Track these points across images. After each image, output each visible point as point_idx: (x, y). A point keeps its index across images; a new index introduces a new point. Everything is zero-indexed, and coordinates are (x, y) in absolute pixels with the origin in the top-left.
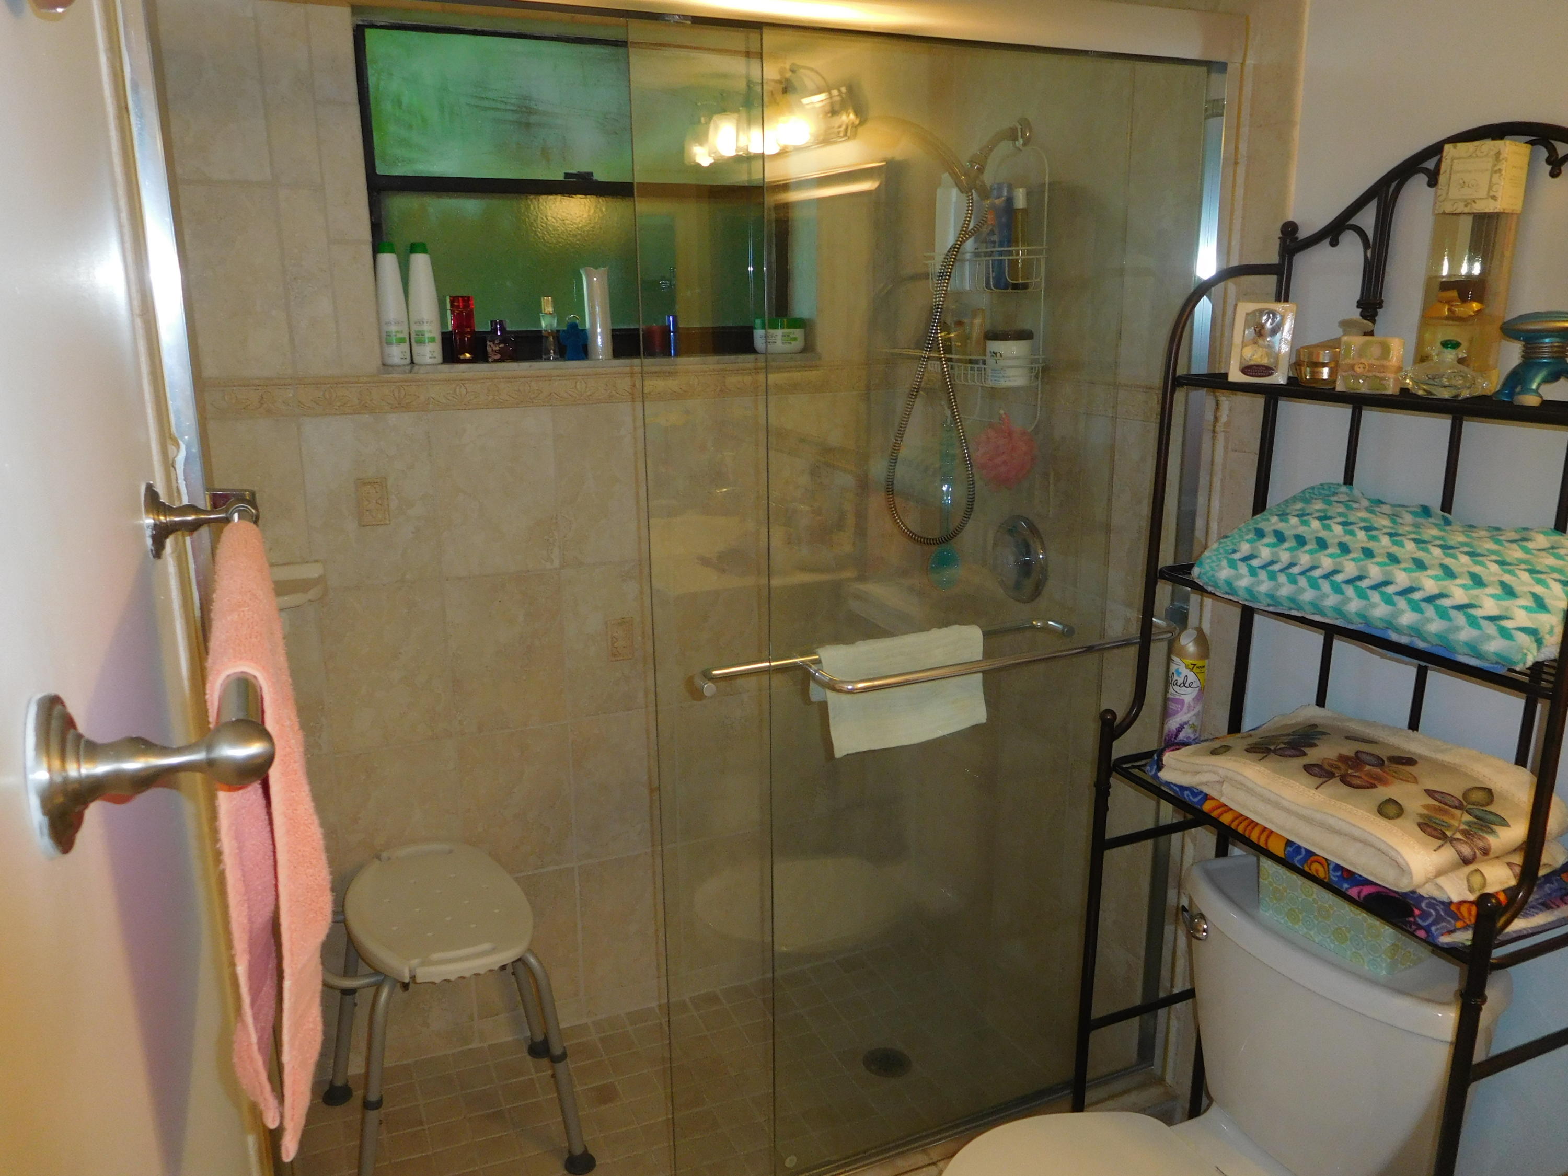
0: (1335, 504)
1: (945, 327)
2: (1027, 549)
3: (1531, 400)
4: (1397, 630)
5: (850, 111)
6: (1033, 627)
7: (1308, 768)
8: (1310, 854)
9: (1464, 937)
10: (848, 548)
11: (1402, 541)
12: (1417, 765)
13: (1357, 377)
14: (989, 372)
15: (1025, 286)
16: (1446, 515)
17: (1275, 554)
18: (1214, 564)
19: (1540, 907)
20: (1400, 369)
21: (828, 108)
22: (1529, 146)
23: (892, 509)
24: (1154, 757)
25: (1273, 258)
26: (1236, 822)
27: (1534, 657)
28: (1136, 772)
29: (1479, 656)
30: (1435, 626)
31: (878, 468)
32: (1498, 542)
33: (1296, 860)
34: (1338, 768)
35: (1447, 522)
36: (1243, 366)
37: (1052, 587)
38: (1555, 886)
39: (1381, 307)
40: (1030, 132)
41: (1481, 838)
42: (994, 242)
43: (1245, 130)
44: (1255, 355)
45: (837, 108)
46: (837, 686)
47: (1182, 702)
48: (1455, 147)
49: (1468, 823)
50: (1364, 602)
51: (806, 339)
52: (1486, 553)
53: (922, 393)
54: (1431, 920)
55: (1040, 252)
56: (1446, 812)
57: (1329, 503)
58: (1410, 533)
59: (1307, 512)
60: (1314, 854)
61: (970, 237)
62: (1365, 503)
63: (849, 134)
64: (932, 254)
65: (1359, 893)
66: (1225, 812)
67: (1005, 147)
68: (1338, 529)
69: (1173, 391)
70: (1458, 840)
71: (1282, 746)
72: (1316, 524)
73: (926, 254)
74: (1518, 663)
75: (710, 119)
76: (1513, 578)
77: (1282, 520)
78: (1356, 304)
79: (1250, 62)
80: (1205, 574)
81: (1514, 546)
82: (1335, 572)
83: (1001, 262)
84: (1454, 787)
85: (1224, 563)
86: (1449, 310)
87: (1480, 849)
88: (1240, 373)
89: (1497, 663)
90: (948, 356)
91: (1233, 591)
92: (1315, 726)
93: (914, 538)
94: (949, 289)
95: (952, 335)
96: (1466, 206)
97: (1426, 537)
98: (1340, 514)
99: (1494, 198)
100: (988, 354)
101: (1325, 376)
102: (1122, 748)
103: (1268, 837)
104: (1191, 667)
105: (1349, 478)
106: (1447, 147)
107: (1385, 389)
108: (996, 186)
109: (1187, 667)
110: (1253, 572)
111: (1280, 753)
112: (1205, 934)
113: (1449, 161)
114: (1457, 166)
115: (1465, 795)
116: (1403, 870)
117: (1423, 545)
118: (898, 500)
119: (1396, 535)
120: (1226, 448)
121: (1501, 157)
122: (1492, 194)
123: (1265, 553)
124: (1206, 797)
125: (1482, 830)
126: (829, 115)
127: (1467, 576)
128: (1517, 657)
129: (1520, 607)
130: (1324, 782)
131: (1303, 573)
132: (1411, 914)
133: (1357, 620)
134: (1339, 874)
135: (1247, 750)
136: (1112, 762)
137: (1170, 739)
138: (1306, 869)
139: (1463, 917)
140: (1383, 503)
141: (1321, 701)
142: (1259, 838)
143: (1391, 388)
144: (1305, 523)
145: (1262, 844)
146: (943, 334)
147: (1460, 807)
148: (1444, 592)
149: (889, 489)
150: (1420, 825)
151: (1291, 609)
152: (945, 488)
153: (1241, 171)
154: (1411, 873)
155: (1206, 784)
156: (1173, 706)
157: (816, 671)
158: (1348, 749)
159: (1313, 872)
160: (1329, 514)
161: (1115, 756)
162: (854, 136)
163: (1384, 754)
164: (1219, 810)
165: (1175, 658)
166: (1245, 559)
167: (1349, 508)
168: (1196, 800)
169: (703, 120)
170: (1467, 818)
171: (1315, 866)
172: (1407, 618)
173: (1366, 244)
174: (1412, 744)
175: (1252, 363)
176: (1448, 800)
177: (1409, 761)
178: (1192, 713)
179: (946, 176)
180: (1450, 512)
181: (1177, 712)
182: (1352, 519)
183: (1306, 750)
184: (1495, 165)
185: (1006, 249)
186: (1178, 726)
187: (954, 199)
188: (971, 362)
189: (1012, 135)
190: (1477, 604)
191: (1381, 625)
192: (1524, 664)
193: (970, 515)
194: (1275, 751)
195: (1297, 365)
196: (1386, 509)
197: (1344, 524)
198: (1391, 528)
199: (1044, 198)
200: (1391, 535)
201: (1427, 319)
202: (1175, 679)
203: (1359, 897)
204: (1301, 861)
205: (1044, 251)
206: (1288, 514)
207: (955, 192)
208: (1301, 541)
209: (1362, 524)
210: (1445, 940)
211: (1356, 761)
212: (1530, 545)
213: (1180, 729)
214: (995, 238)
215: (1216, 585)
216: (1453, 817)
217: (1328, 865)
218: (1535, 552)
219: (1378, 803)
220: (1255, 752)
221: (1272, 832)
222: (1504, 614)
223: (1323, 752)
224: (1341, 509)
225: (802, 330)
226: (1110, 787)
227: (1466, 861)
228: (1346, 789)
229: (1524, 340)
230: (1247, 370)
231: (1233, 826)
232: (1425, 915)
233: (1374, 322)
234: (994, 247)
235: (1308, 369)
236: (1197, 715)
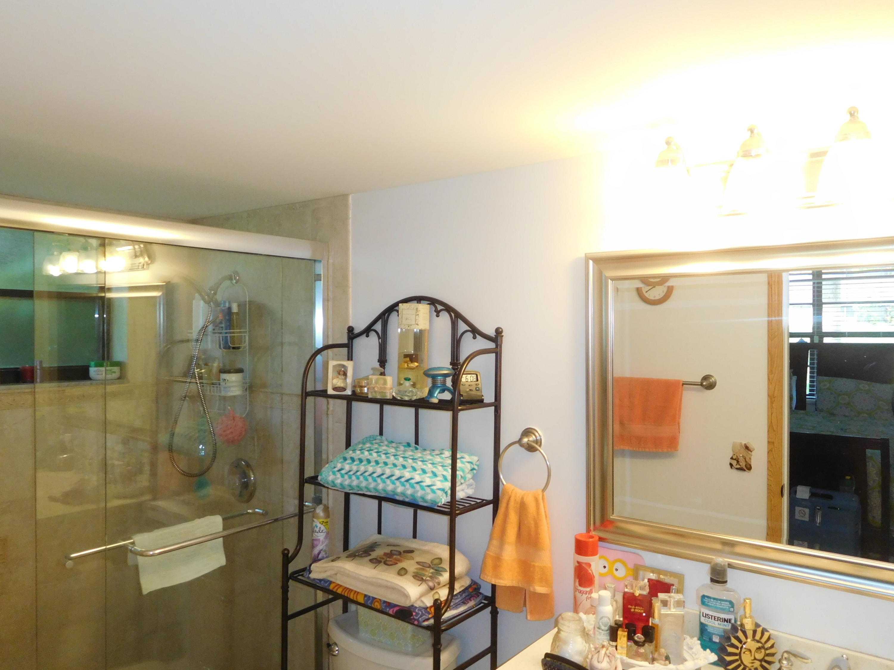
0: (374, 444)
1: (198, 366)
2: (245, 475)
3: (435, 400)
4: (397, 495)
5: (145, 256)
6: (248, 513)
7: (371, 561)
8: (374, 598)
9: (432, 621)
10: (146, 483)
11: (398, 458)
12: (415, 552)
13: (375, 392)
14: (222, 389)
15: (238, 348)
16: (416, 446)
17: (351, 467)
18: (327, 474)
19: (462, 604)
20: (391, 389)
21: (133, 254)
22: (429, 305)
23: (172, 459)
24: (307, 570)
25: (345, 341)
26: (343, 592)
27: (445, 500)
28: (300, 577)
29: (426, 501)
30: (409, 492)
31: (163, 438)
32: (432, 456)
33: (369, 603)
34: (383, 559)
35: (417, 449)
36: (333, 387)
37: (259, 494)
38: (467, 594)
39: (386, 362)
40: (239, 277)
41: (436, 578)
42: (222, 327)
43: (331, 288)
44: (339, 383)
45: (138, 254)
46: (145, 554)
47: (319, 540)
48: (403, 305)
49: (432, 573)
50: (384, 484)
51: (121, 373)
52: (428, 460)
53: (187, 398)
54: (419, 616)
55: (245, 332)
56: (423, 570)
57: (372, 444)
58: (401, 454)
59: (363, 448)
60: (376, 598)
61: (210, 324)
62: (386, 443)
63: (145, 267)
64: (191, 331)
65: (393, 611)
66: (339, 588)
67: (227, 283)
68: (375, 455)
69: (306, 398)
70: (428, 580)
71: (361, 553)
72: (366, 453)
73: (189, 331)
74: (439, 503)
75: (61, 253)
76: (436, 469)
77: (354, 453)
78: (377, 361)
79: (331, 261)
80: (323, 478)
81: (438, 456)
82: (373, 473)
83: (226, 337)
84: (427, 559)
85: (331, 473)
86: (407, 365)
87: (437, 583)
88: (332, 390)
89: (432, 504)
90: (201, 381)
91: (334, 485)
92: (376, 543)
93: (185, 474)
94: (200, 347)
95: (203, 371)
96: (409, 326)
97: (407, 456)
98: (376, 448)
99: (417, 324)
100: (221, 380)
101: (366, 391)
102: (292, 567)
103: (357, 595)
104: (322, 523)
105: (381, 433)
106: (400, 305)
107: (386, 396)
108: (222, 302)
109: (320, 523)
110: (342, 476)
111: (360, 556)
112: (337, 652)
113: (401, 310)
114: (404, 312)
115: (432, 562)
116: (407, 596)
117: (406, 459)
118: (175, 455)
119: (397, 455)
120: (333, 421)
121: (418, 310)
122: (417, 323)
123: (347, 467)
124: (331, 582)
125: (437, 575)
126: (134, 257)
127: (420, 470)
128: (438, 500)
129: (438, 480)
130: (377, 565)
131: (361, 475)
132: (412, 615)
133: (383, 492)
134: (385, 604)
135: (347, 557)
136: (289, 574)
137: (315, 559)
138: (373, 606)
139: (432, 612)
140: (394, 442)
141: (379, 532)
142: (353, 597)
143: (389, 397)
144: (362, 453)
145: (355, 599)
146: (198, 370)
147: (429, 567)
148: (412, 477)
149: (171, 449)
150: (413, 576)
151: (358, 491)
152: (200, 447)
153: (330, 303)
154: (410, 598)
155: (330, 576)
156: (315, 542)
157: (132, 548)
158: (387, 550)
159: (375, 607)
160: (371, 449)
161: (290, 572)
162: (148, 268)
163: (401, 550)
164: (336, 588)
165: (315, 520)
166: (339, 471)
167: (380, 445)
168: (326, 585)
169: (55, 253)
170: (432, 571)
171: (376, 604)
172: (400, 489)
173: (379, 338)
174: (413, 544)
175: (337, 386)
176: (425, 565)
177: (412, 551)
178: (324, 544)
179: (197, 295)
180: (418, 445)
181: (317, 545)
182: (380, 450)
183: (371, 553)
184: (416, 313)
185: (228, 331)
186: (318, 552)
187: (202, 306)
188: (213, 384)
189: (230, 278)
190: (424, 481)
191: (391, 493)
192: (441, 502)
193: (214, 460)
194: (358, 556)
195: (354, 386)
196: (394, 445)
197: (377, 452)
198: (395, 453)
199: (246, 309)
200: (394, 456)
201: (400, 369)
202: (315, 529)
203: (393, 612)
204: (371, 603)
205: (247, 332)
206: (356, 450)
207: (202, 303)
208: (361, 461)
209: (384, 452)
210: (426, 623)
211: (390, 555)
212: (443, 456)
213: (319, 554)
214: (223, 325)
215: (328, 483)
216: (426, 571)
217: (381, 601)
218: (445, 459)
219: (397, 571)
220: (350, 557)
221: (358, 593)
222: (433, 484)
223: (378, 553)
224: (376, 446)
225: (119, 368)
226: (289, 587)
227: (432, 589)
228: (386, 567)
229: (431, 378)
230: (335, 389)
231: (343, 594)
232: (417, 614)
233: (384, 369)
234: (222, 330)
235: (359, 389)
236: (326, 545)
